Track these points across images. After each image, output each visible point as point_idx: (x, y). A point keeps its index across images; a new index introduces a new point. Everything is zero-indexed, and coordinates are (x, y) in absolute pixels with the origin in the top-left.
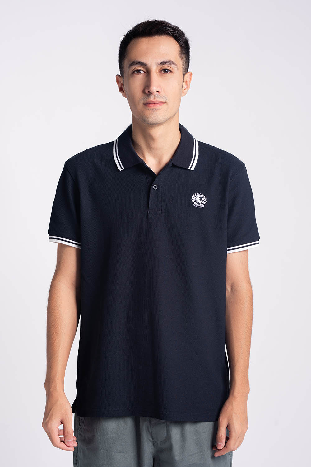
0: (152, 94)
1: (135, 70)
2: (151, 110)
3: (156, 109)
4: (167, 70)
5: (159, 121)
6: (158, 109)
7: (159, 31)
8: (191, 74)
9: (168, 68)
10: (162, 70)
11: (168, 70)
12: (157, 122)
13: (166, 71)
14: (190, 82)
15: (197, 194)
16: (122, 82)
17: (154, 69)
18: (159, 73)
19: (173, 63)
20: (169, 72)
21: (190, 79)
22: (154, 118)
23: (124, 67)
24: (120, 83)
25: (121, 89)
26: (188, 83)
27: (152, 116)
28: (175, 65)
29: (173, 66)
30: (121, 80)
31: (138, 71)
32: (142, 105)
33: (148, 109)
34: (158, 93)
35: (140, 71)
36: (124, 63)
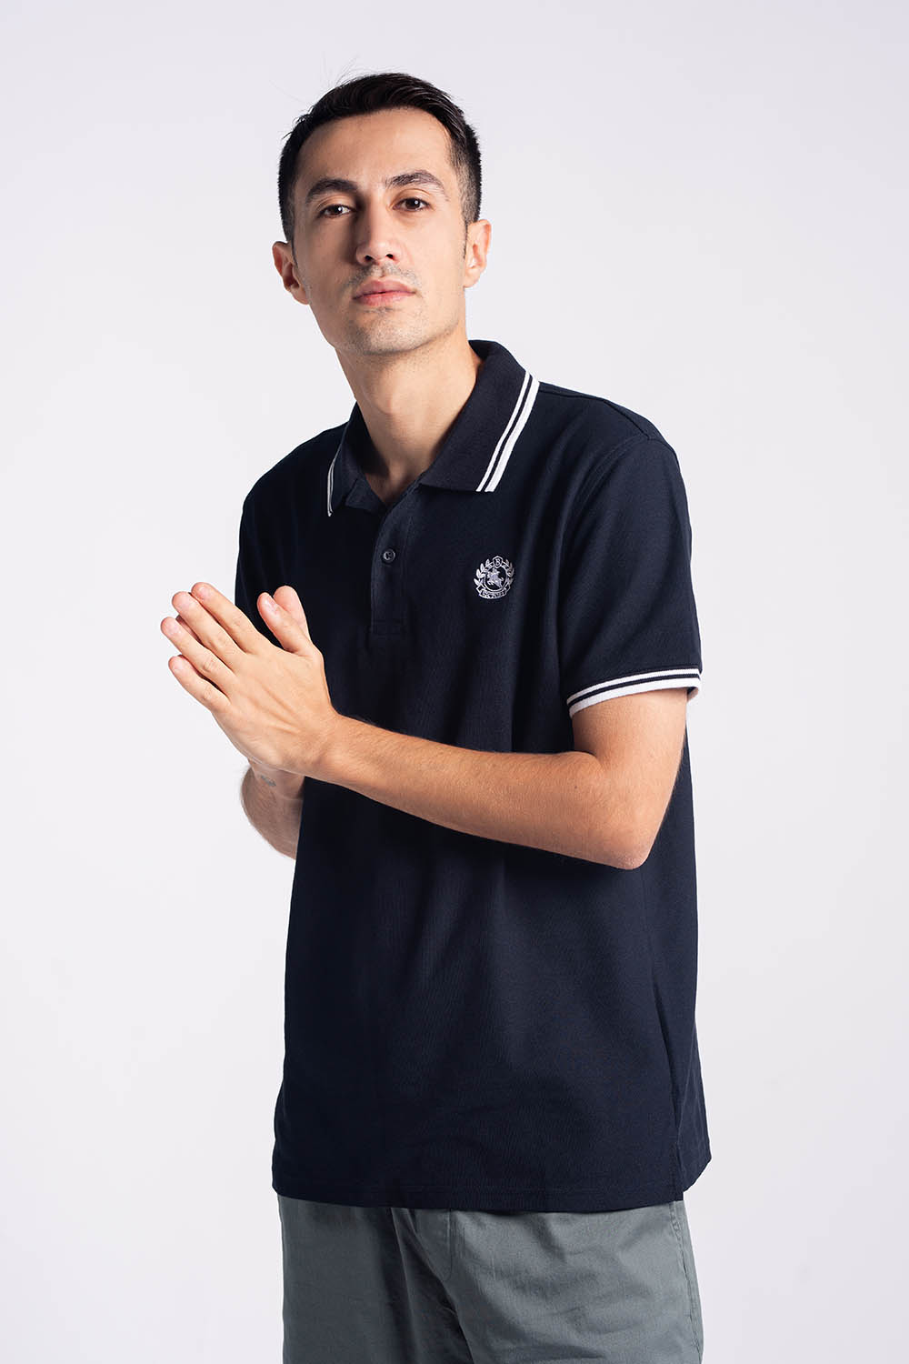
0: (375, 263)
1: (325, 206)
2: (374, 312)
3: (388, 309)
4: (416, 203)
5: (399, 342)
6: (394, 310)
7: (389, 96)
8: (487, 227)
9: (419, 195)
10: (402, 202)
11: (420, 201)
12: (395, 345)
13: (412, 204)
14: (486, 250)
15: (491, 561)
16: (291, 260)
17: (381, 198)
18: (393, 209)
19: (432, 179)
20: (422, 205)
21: (487, 243)
22: (383, 335)
23: (294, 208)
24: (286, 266)
25: (290, 282)
26: (481, 251)
27: (379, 329)
28: (439, 184)
29: (431, 187)
30: (285, 253)
31: (335, 210)
32: (350, 299)
33: (368, 312)
34: (391, 261)
35: (340, 209)
36: (292, 197)
